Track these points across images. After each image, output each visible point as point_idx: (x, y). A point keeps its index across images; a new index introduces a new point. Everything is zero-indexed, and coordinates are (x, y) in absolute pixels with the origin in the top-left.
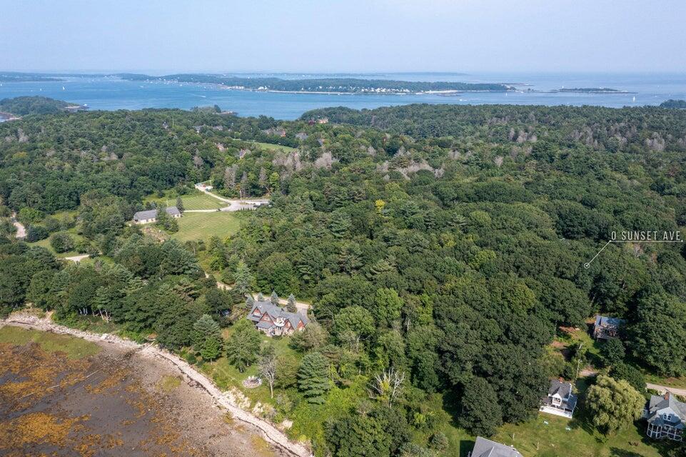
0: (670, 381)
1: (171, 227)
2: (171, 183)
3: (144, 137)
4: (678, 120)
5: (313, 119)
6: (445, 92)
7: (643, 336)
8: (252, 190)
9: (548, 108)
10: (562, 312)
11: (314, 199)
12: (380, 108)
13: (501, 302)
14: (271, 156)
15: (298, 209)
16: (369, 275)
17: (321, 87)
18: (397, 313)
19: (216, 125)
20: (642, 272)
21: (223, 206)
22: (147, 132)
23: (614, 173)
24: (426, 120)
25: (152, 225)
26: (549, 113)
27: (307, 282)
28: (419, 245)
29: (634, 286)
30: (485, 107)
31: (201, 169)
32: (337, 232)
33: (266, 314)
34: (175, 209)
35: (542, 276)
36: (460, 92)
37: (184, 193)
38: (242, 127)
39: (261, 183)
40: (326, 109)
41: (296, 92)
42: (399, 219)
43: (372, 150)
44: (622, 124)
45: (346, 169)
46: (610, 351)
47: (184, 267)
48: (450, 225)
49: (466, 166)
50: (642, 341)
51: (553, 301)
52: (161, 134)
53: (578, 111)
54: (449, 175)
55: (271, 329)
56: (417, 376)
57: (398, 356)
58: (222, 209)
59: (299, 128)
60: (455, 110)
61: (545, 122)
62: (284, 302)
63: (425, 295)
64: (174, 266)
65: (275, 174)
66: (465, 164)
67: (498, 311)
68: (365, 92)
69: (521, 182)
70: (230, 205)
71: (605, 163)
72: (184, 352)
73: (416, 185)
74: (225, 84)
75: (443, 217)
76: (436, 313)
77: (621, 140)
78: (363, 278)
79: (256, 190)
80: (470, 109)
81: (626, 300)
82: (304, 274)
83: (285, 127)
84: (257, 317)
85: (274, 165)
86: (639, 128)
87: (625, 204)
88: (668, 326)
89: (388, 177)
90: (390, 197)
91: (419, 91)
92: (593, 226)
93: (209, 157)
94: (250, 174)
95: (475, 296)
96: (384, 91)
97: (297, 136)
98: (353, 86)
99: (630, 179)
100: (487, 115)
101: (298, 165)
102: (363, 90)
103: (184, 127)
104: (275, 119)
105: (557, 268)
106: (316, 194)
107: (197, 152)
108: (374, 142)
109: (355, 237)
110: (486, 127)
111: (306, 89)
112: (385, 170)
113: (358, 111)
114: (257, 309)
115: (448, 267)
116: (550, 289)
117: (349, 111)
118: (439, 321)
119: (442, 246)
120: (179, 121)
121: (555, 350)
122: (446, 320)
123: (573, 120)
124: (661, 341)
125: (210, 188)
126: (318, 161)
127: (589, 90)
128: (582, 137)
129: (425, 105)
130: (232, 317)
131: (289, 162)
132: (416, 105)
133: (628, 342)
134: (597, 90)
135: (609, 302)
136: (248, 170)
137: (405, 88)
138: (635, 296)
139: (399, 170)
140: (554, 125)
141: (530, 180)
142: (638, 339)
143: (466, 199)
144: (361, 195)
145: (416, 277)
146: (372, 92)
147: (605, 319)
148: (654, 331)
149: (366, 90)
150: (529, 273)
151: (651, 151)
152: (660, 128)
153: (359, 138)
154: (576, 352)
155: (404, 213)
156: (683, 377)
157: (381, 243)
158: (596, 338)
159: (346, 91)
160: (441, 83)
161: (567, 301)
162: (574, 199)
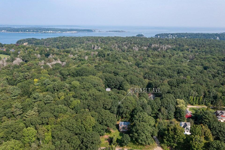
0: (147, 147)
4: (141, 41)
5: (22, 43)
6: (73, 32)
7: (136, 132)
9: (104, 37)
10: (106, 125)
11: (8, 79)
12: (48, 38)
13: (81, 126)
16: (24, 118)
17: (27, 31)
20: (134, 102)
23: (124, 60)
24: (64, 42)
28: (49, 100)
29: (131, 108)
30: (84, 37)
32: (14, 96)
35: (98, 110)
36: (78, 32)
40: (27, 39)
41: (17, 32)
42: (43, 87)
43: (39, 56)
44: (126, 42)
45: (26, 64)
48: (63, 88)
49: (74, 60)
50: (136, 134)
51: (102, 121)
53: (113, 38)
54: (67, 65)
59: (12, 47)
60: (74, 39)
61: (103, 42)
63: (49, 125)
66: (74, 59)
67: (80, 130)
68: (44, 32)
69: (93, 66)
71: (121, 57)
73: (54, 70)
77: (126, 48)
78: (22, 120)
80: (80, 38)
81: (130, 113)
83: (6, 47)
86: (131, 43)
87: (127, 73)
88: (144, 127)
89: (42, 67)
90: (40, 77)
91: (64, 32)
92: (117, 82)
96: (51, 32)
98: (40, 30)
99: (129, 62)
100: (85, 40)
101: (5, 64)
105: (104, 105)
106: (10, 77)
110: (84, 44)
111: (22, 31)
112: (42, 64)
113: (39, 40)
115: (60, 110)
116: (101, 116)
117: (36, 39)
118: (54, 140)
119: (59, 98)
121: (105, 140)
123: (112, 41)
124: (142, 134)
126: (14, 62)
127: (117, 31)
128: (114, 47)
129: (64, 37)
132: (61, 37)
133: (131, 135)
134: (119, 31)
135: (124, 115)
137: (59, 31)
138: (132, 112)
139: (48, 64)
140: (106, 43)
141: (97, 65)
142: (134, 133)
143: (72, 74)
144: (29, 76)
145: (46, 117)
146: (47, 32)
147: (123, 123)
148: (140, 130)
149: (45, 31)
150: (93, 108)
151: (135, 51)
152: (137, 43)
153: (37, 50)
154: (112, 141)
155: (45, 84)
156: (151, 144)
157: (32, 100)
158: (120, 131)
159: (37, 32)
160: (72, 29)
161: (108, 120)
162: (111, 72)
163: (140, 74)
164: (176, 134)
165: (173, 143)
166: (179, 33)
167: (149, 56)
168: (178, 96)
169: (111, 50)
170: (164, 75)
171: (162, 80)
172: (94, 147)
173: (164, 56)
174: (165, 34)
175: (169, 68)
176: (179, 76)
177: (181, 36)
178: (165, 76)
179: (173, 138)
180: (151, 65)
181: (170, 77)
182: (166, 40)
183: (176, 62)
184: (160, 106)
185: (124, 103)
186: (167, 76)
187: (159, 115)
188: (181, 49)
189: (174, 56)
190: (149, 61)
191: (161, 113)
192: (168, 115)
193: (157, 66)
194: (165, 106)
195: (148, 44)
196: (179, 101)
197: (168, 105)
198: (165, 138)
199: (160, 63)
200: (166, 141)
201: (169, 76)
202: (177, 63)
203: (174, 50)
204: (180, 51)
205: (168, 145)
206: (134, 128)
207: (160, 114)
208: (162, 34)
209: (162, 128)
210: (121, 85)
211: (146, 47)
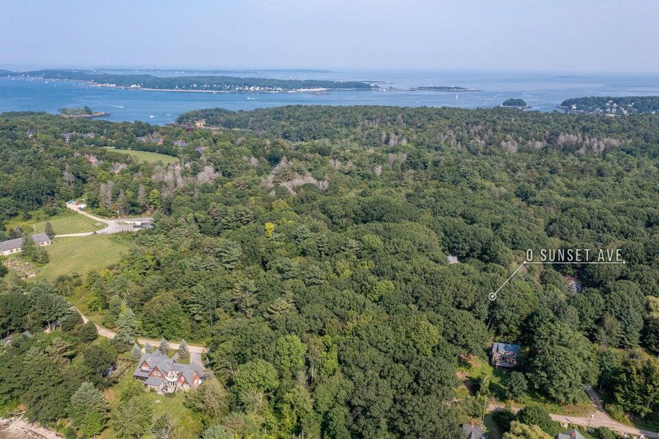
0: (569, 409)
1: (40, 258)
2: (40, 203)
3: (4, 151)
4: (524, 122)
5: (190, 121)
6: (316, 90)
7: (544, 369)
8: (131, 208)
9: (413, 109)
11: (199, 220)
12: (256, 110)
13: (407, 343)
14: (149, 171)
15: (182, 233)
16: (267, 315)
17: (195, 85)
18: (301, 362)
19: (87, 132)
20: (530, 295)
21: (99, 228)
22: (8, 144)
23: (483, 181)
24: (302, 123)
25: (18, 256)
26: (414, 116)
27: (198, 322)
28: (315, 277)
29: (526, 311)
30: (356, 108)
31: (72, 185)
32: (228, 262)
33: (156, 369)
34: (44, 235)
35: (441, 308)
36: (329, 91)
37: (54, 214)
38: (116, 134)
39: (141, 200)
40: (203, 111)
41: (170, 90)
42: (291, 244)
43: (254, 161)
44: (480, 127)
45: (230, 184)
46: (513, 386)
47: (56, 315)
48: (344, 250)
49: (349, 177)
50: (544, 374)
51: (455, 336)
52: (25, 147)
53: (439, 113)
54: (333, 190)
55: (162, 386)
56: (328, 433)
57: (306, 412)
58: (99, 232)
59: (177, 135)
60: (329, 112)
61: (411, 125)
62: (174, 346)
63: (327, 336)
64: (44, 314)
65: (155, 191)
66: (346, 174)
67: (404, 352)
68: (239, 90)
69: (403, 195)
70: (107, 226)
72: (61, 426)
73: (303, 202)
74: (95, 81)
75: (335, 241)
76: (342, 358)
77: (480, 142)
78: (261, 319)
79: (136, 208)
80: (343, 111)
81: (519, 324)
82: (194, 314)
83: (162, 134)
84: (145, 371)
85: (153, 181)
86: (494, 130)
87: (500, 217)
88: (566, 359)
89: (273, 193)
90: (279, 219)
91: (291, 89)
92: (476, 242)
93: (80, 172)
94: (127, 191)
95: (380, 337)
96: (257, 89)
97: (176, 144)
98: (228, 84)
99: (497, 186)
100: (360, 117)
101: (180, 180)
102: (237, 89)
103: (50, 137)
104: (151, 125)
105: (455, 297)
106: (201, 215)
107: (67, 166)
108: (255, 151)
109: (247, 268)
110: (359, 129)
111: (180, 87)
112: (271, 185)
113: (235, 113)
114: (145, 363)
115: (347, 302)
116: (451, 323)
117: (226, 112)
118: (346, 369)
119: (338, 275)
120: (45, 128)
121: (458, 383)
122: (353, 367)
123: (437, 123)
124: (561, 374)
125: (83, 206)
126: (200, 176)
128: (447, 140)
129: (299, 106)
130: (117, 372)
131: (169, 177)
132: (291, 106)
133: (529, 375)
134: (449, 88)
135: (503, 327)
136: (125, 187)
137: (278, 86)
138: (526, 321)
139: (285, 184)
140: (420, 127)
141: (410, 191)
142: (539, 372)
143: (353, 215)
144: (248, 215)
145: (317, 316)
146: (247, 91)
147: (502, 346)
148: (555, 364)
149: (240, 88)
150: (428, 304)
151: (507, 153)
152: (511, 131)
153: (240, 145)
154: (480, 387)
155: (296, 237)
156: (580, 403)
157: (275, 275)
158: (494, 366)
159: (221, 89)
160: (312, 81)
161: (469, 335)
162: (455, 212)
163: (536, 223)
164: (651, 383)
165: (641, 404)
166: (642, 98)
167: (553, 172)
168: (651, 288)
169: (436, 149)
170: (605, 229)
171: (602, 242)
172: (445, 393)
173: (600, 173)
174: (595, 101)
175: (619, 211)
176: (652, 234)
177: (649, 107)
178: (609, 230)
179: (644, 392)
180: (563, 199)
181: (624, 234)
182: (603, 121)
183: (640, 191)
184: (603, 310)
185: (505, 297)
186: (615, 231)
187: (597, 333)
188: (652, 150)
189: (630, 174)
190: (556, 186)
191: (605, 330)
192: (622, 336)
193: (582, 200)
194: (615, 312)
195: (547, 132)
196: (654, 302)
197: (624, 310)
198: (618, 391)
199: (589, 194)
200: (623, 398)
201: (621, 232)
202: (641, 194)
203: (628, 153)
204: (647, 157)
205: (628, 409)
206: (538, 359)
207: (602, 331)
208: (586, 98)
209: (609, 367)
210: (486, 250)
211: (540, 141)
